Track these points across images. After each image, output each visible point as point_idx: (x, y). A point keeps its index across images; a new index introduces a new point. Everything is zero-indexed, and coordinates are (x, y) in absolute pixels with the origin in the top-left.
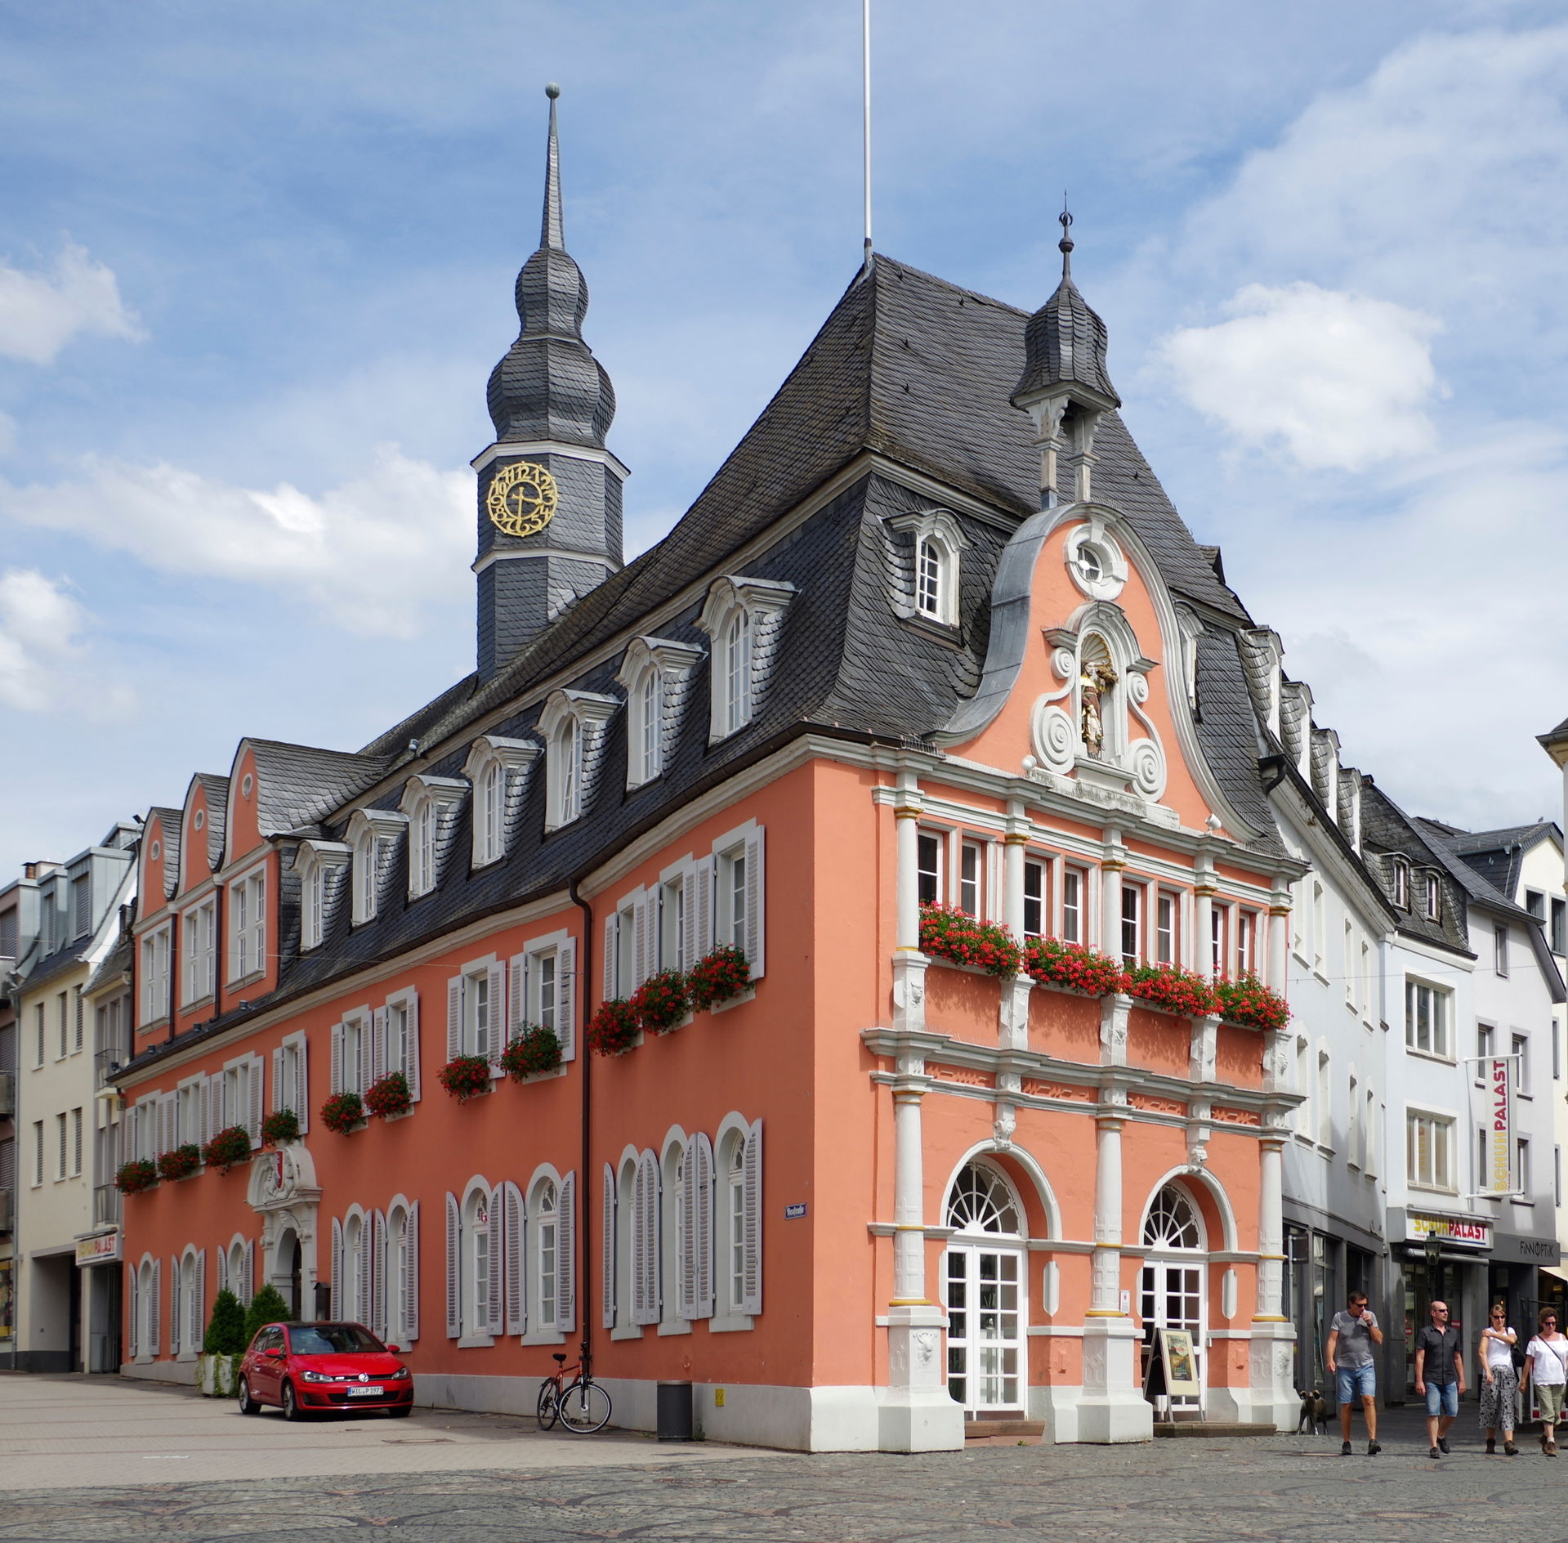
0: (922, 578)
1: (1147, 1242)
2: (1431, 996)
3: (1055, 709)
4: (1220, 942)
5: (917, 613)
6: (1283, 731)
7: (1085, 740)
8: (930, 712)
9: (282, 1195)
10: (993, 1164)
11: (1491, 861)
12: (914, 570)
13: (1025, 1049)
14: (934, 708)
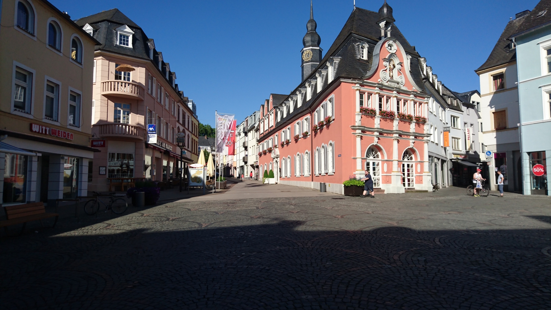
0: (361, 53)
1: (403, 159)
2: (455, 118)
3: (384, 71)
4: (415, 109)
5: (360, 58)
6: (427, 74)
7: (390, 76)
8: (362, 74)
9: (275, 156)
10: (375, 147)
11: (466, 97)
12: (359, 51)
13: (379, 128)
14: (363, 73)
